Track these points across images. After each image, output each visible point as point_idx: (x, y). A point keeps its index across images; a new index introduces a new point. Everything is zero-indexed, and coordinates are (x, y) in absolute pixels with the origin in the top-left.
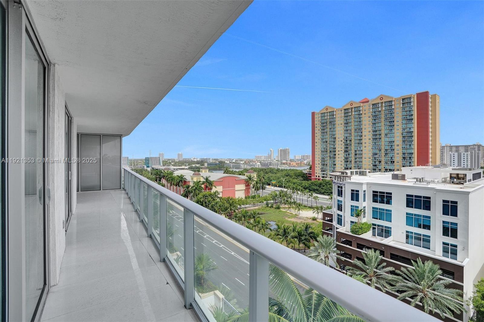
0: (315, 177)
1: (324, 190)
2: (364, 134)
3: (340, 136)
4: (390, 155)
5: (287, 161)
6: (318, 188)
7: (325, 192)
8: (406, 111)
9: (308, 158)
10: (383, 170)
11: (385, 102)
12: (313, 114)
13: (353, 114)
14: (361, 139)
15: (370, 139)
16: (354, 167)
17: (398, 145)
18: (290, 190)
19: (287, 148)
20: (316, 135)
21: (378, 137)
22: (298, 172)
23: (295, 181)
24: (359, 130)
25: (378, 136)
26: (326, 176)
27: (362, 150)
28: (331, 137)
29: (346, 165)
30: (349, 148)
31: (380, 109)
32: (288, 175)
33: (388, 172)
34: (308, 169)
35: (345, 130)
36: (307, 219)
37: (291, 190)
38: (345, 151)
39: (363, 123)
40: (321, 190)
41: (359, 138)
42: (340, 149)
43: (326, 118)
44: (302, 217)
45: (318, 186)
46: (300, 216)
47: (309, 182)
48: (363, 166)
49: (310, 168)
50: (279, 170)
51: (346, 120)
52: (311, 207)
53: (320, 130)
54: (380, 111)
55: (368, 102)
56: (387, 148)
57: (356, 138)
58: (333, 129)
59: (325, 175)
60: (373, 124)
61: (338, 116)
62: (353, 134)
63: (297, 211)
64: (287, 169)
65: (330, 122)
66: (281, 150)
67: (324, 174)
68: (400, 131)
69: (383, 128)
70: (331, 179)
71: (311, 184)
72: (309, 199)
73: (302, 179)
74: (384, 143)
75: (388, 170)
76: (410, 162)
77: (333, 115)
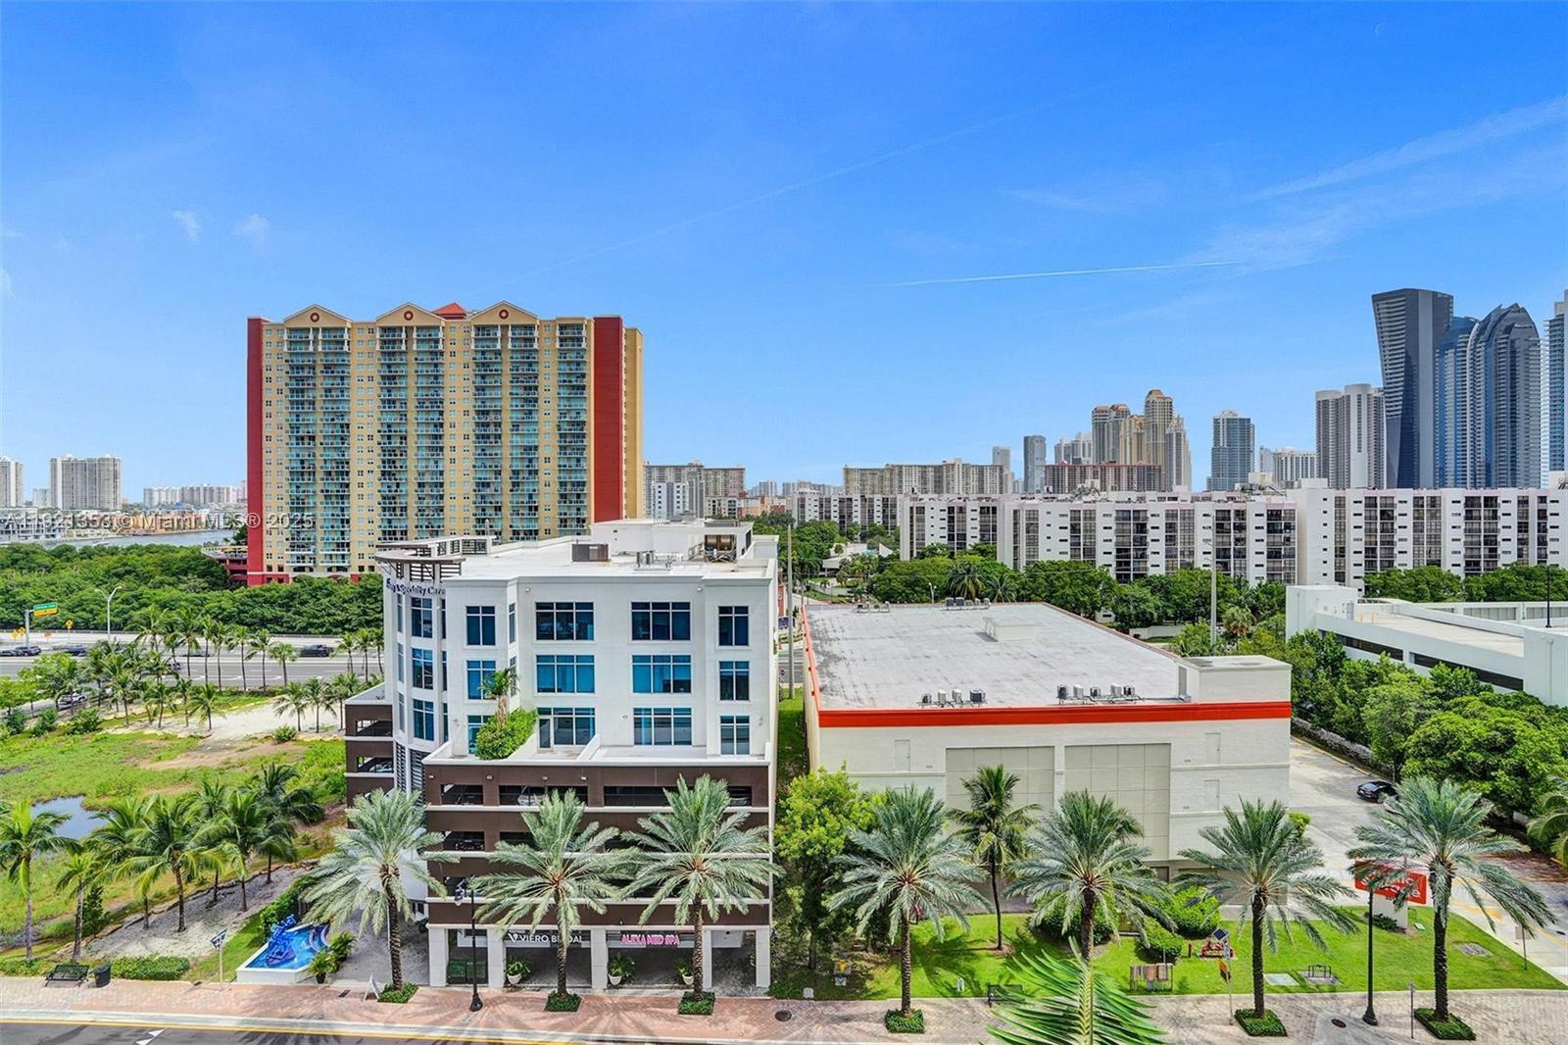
0: (265, 572)
1: (305, 619)
2: (448, 418)
3: (365, 420)
4: (527, 488)
5: (107, 510)
6: (279, 612)
7: (311, 625)
8: (569, 363)
9: (215, 498)
10: (507, 534)
11: (514, 327)
12: (255, 327)
13: (415, 347)
14: (441, 437)
15: (467, 437)
16: (417, 527)
17: (547, 460)
18: (150, 636)
19: (108, 456)
20: (266, 409)
21: (491, 430)
22: (179, 556)
23: (165, 594)
24: (433, 404)
25: (492, 427)
26: (311, 564)
27: (441, 473)
28: (333, 420)
29: (390, 521)
30: (398, 464)
31: (499, 347)
32: (128, 572)
33: (523, 539)
34: (226, 540)
35: (383, 401)
36: (250, 744)
37: (158, 637)
38: (383, 473)
39: (447, 382)
40: (295, 620)
41: (431, 430)
42: (365, 467)
43: (311, 349)
44: (229, 741)
45: (281, 606)
46: (216, 736)
47: (240, 593)
48: (446, 523)
49: (242, 537)
50: (69, 554)
51: (389, 366)
52: (264, 693)
53: (286, 392)
54: (498, 353)
55: (461, 316)
56: (519, 465)
57: (423, 430)
58: (338, 392)
59: (307, 559)
60: (477, 388)
61: (356, 348)
62: (411, 416)
63: (195, 720)
64: (117, 548)
65: (326, 367)
66: (70, 466)
67: (303, 558)
68: (554, 417)
69: (506, 404)
70: (330, 574)
71: (246, 600)
72: (252, 660)
73: (201, 582)
74: (507, 451)
75: (522, 535)
76: (578, 509)
77: (338, 342)
